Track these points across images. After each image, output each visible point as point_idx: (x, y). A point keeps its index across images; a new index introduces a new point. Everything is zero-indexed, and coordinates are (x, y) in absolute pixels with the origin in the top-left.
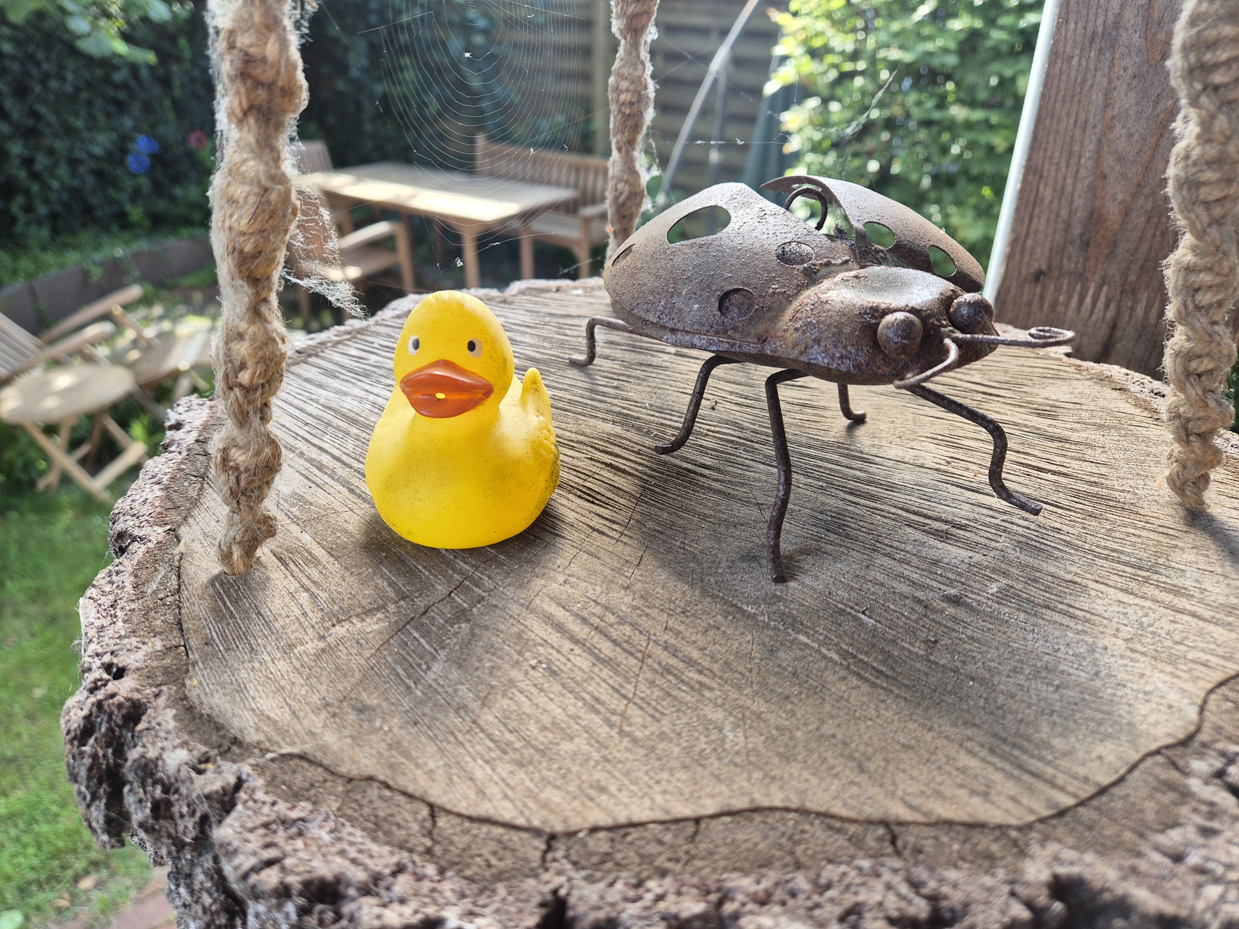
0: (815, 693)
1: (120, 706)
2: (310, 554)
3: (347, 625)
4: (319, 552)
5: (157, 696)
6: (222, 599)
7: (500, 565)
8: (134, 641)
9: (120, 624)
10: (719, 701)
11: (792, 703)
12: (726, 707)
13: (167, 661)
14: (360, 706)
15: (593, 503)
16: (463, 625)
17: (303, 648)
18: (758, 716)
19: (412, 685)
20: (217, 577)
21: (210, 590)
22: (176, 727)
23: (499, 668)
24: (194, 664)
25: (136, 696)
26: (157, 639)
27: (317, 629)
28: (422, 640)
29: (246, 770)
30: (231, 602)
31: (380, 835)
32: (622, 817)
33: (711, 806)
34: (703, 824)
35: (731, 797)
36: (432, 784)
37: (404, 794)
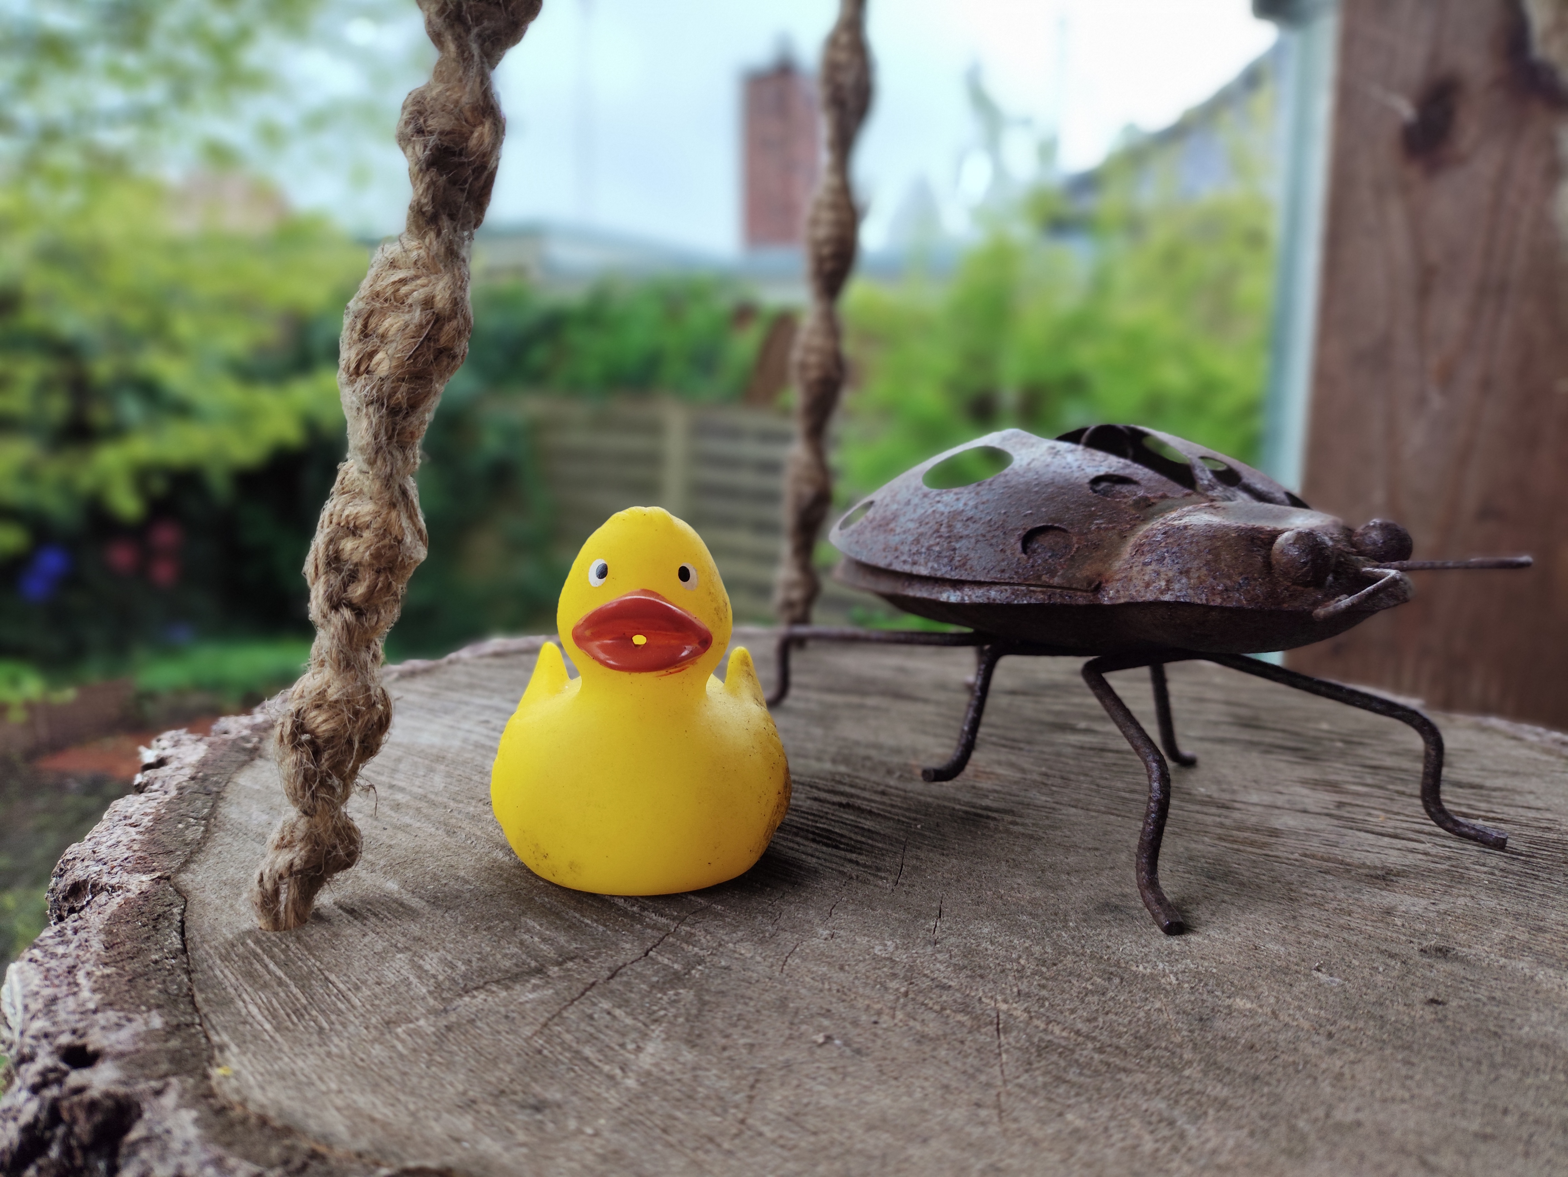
0: (1298, 1071)
1: (92, 1106)
2: (402, 904)
3: (481, 996)
4: (415, 902)
5: (158, 1093)
6: (261, 961)
7: (717, 915)
8: (112, 1015)
9: (85, 994)
10: (1150, 1087)
11: (1268, 1084)
12: (1166, 1092)
13: (174, 1043)
14: (532, 1101)
15: (837, 847)
16: (681, 991)
17: (411, 1026)
18: (1223, 1104)
19: (618, 1072)
20: (250, 933)
21: (241, 949)
22: (199, 1137)
23: (762, 1046)
24: (222, 1048)
25: (121, 1090)
26: (154, 1013)
27: (431, 1001)
28: (618, 1012)
30: (276, 964)
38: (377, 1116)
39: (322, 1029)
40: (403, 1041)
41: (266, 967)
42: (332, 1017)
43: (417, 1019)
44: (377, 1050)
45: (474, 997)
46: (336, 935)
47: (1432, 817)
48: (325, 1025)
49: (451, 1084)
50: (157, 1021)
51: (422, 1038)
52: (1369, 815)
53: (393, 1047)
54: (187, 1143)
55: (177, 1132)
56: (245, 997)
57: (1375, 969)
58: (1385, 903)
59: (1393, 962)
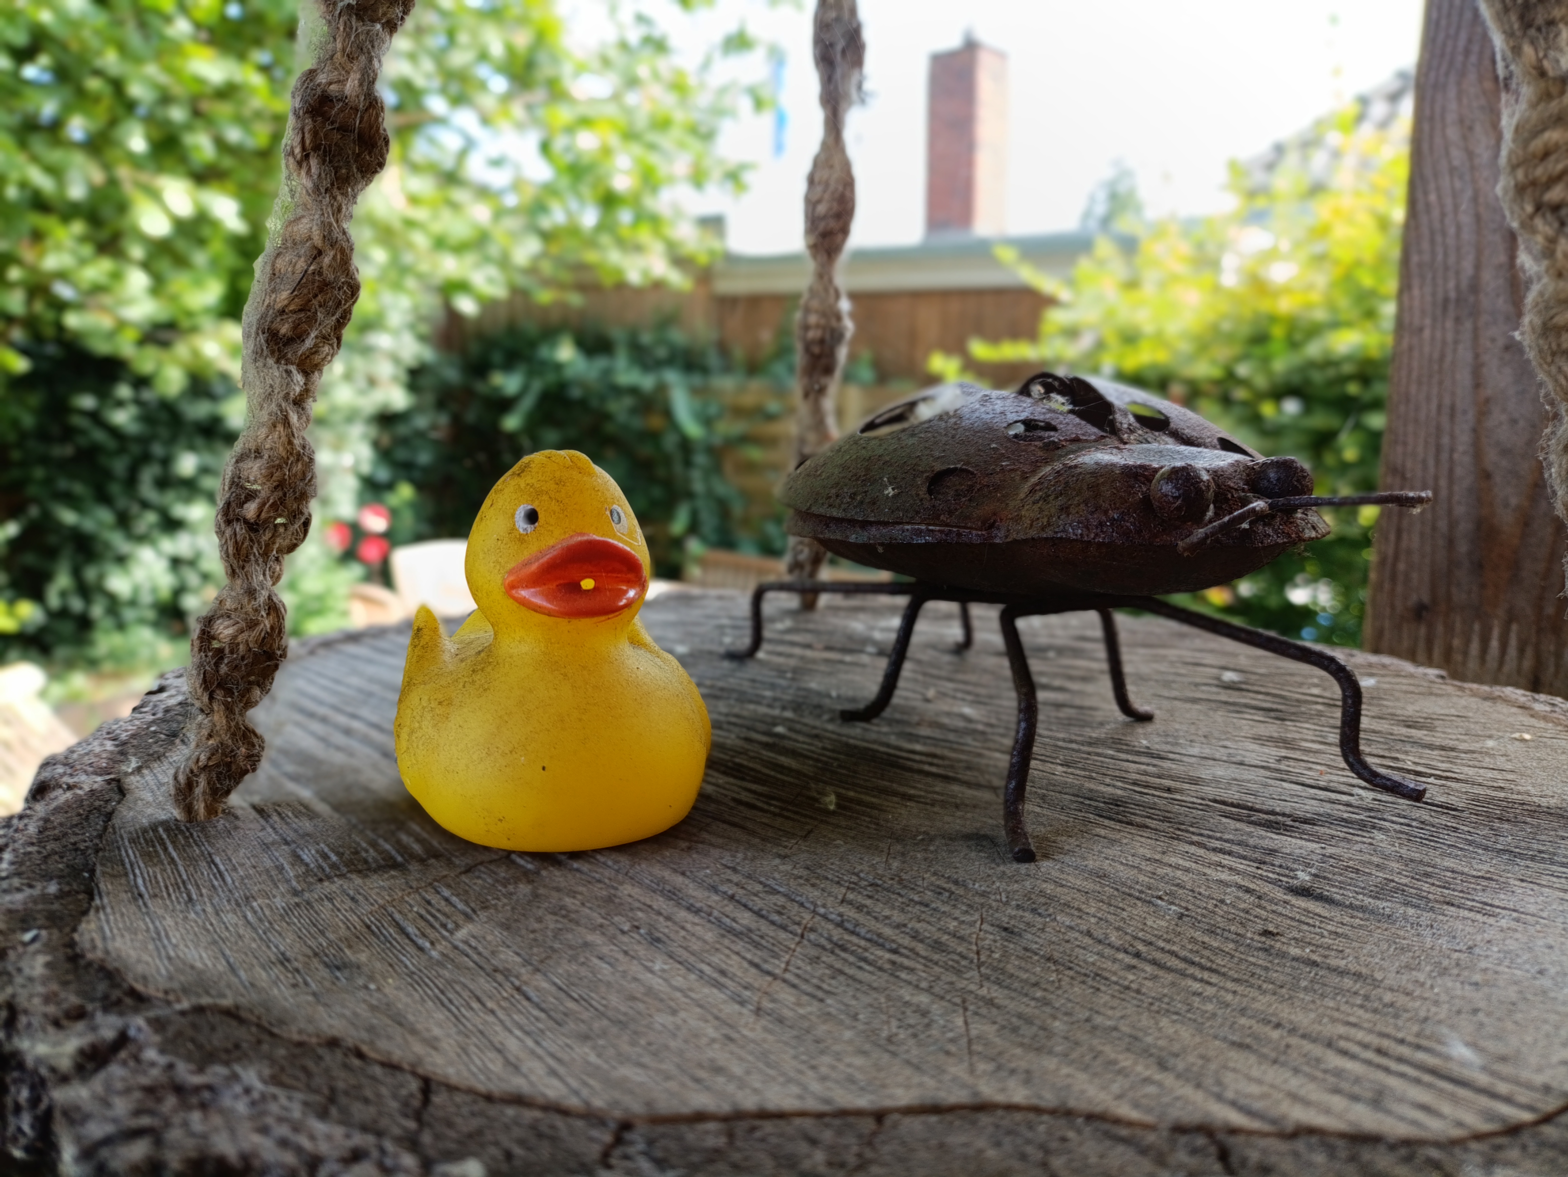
2: (306, 807)
3: (340, 882)
4: (319, 806)
6: (163, 844)
10: (924, 984)
11: (1045, 990)
12: (935, 990)
13: (59, 905)
14: (338, 963)
16: (522, 886)
17: (266, 901)
18: (989, 1002)
19: (428, 946)
20: (164, 823)
21: (150, 835)
22: (44, 975)
23: (569, 931)
24: (98, 909)
26: (54, 882)
27: (294, 883)
28: (454, 899)
29: (138, 1024)
30: (175, 848)
31: (334, 1111)
32: (749, 1102)
33: (903, 1097)
34: (888, 1121)
35: (938, 1089)
36: (433, 1053)
37: (383, 1064)
38: (199, 965)
39: (190, 899)
40: (255, 912)
41: (165, 849)
42: (204, 891)
43: (274, 897)
44: (230, 918)
45: (333, 883)
46: (236, 828)
47: (1352, 768)
48: (194, 897)
49: (277, 947)
50: (53, 888)
51: (271, 910)
52: (1310, 769)
53: (245, 917)
54: (31, 979)
55: (27, 971)
56: (137, 871)
57: (1222, 901)
58: (1272, 845)
59: (1247, 896)
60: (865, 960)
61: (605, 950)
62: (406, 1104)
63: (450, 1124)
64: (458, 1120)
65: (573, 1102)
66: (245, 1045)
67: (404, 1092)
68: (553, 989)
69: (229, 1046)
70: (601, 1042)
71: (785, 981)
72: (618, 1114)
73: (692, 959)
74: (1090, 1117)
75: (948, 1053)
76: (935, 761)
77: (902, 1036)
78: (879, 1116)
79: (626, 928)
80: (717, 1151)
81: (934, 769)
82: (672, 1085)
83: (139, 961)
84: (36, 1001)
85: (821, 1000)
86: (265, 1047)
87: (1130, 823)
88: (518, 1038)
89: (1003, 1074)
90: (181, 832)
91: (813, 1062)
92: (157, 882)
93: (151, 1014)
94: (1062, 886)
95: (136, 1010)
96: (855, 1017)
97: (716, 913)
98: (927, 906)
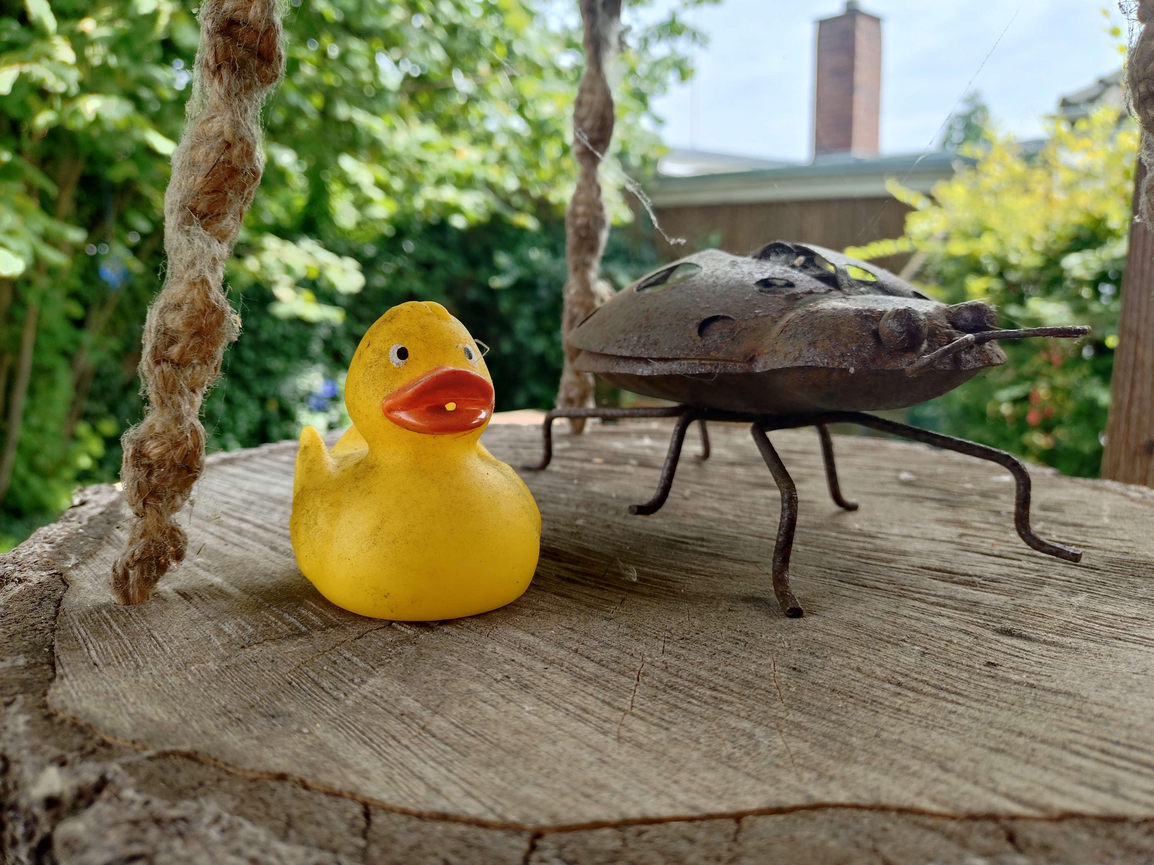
2: (221, 591)
3: (259, 648)
4: (231, 590)
6: (108, 624)
13: (28, 674)
14: (272, 712)
16: (407, 647)
19: (342, 696)
20: (105, 605)
21: (96, 616)
22: (26, 731)
23: (454, 681)
24: (62, 676)
26: (19, 656)
27: (222, 650)
28: (355, 659)
29: (113, 768)
30: (119, 625)
31: (292, 833)
32: (634, 813)
33: (755, 803)
34: (746, 822)
35: (778, 795)
36: (367, 782)
37: (327, 794)
38: (156, 718)
39: (138, 666)
40: (193, 675)
42: (148, 659)
43: (208, 662)
44: (174, 680)
45: (254, 649)
46: (167, 609)
47: (1024, 539)
48: (141, 664)
49: (218, 701)
50: (21, 661)
51: (207, 673)
52: (983, 542)
53: (186, 678)
54: (16, 735)
55: (11, 728)
56: (90, 645)
57: (951, 642)
58: (974, 599)
59: (967, 637)
60: (692, 696)
61: (487, 695)
62: (353, 826)
63: (394, 841)
64: (398, 836)
65: (490, 817)
66: (208, 783)
67: (349, 815)
68: (452, 727)
69: (195, 784)
70: (502, 768)
71: (633, 715)
72: (530, 825)
73: (556, 700)
74: (901, 811)
75: (777, 766)
76: (704, 544)
77: (738, 755)
78: (738, 817)
79: (499, 677)
80: (616, 852)
81: (705, 550)
82: (567, 800)
83: (105, 717)
84: (24, 752)
85: (667, 729)
86: (225, 784)
87: (865, 586)
88: (433, 768)
89: (824, 780)
90: (122, 613)
91: (675, 778)
92: (109, 653)
93: (124, 760)
94: (829, 635)
95: (110, 757)
96: (697, 741)
97: (566, 664)
98: (729, 653)
